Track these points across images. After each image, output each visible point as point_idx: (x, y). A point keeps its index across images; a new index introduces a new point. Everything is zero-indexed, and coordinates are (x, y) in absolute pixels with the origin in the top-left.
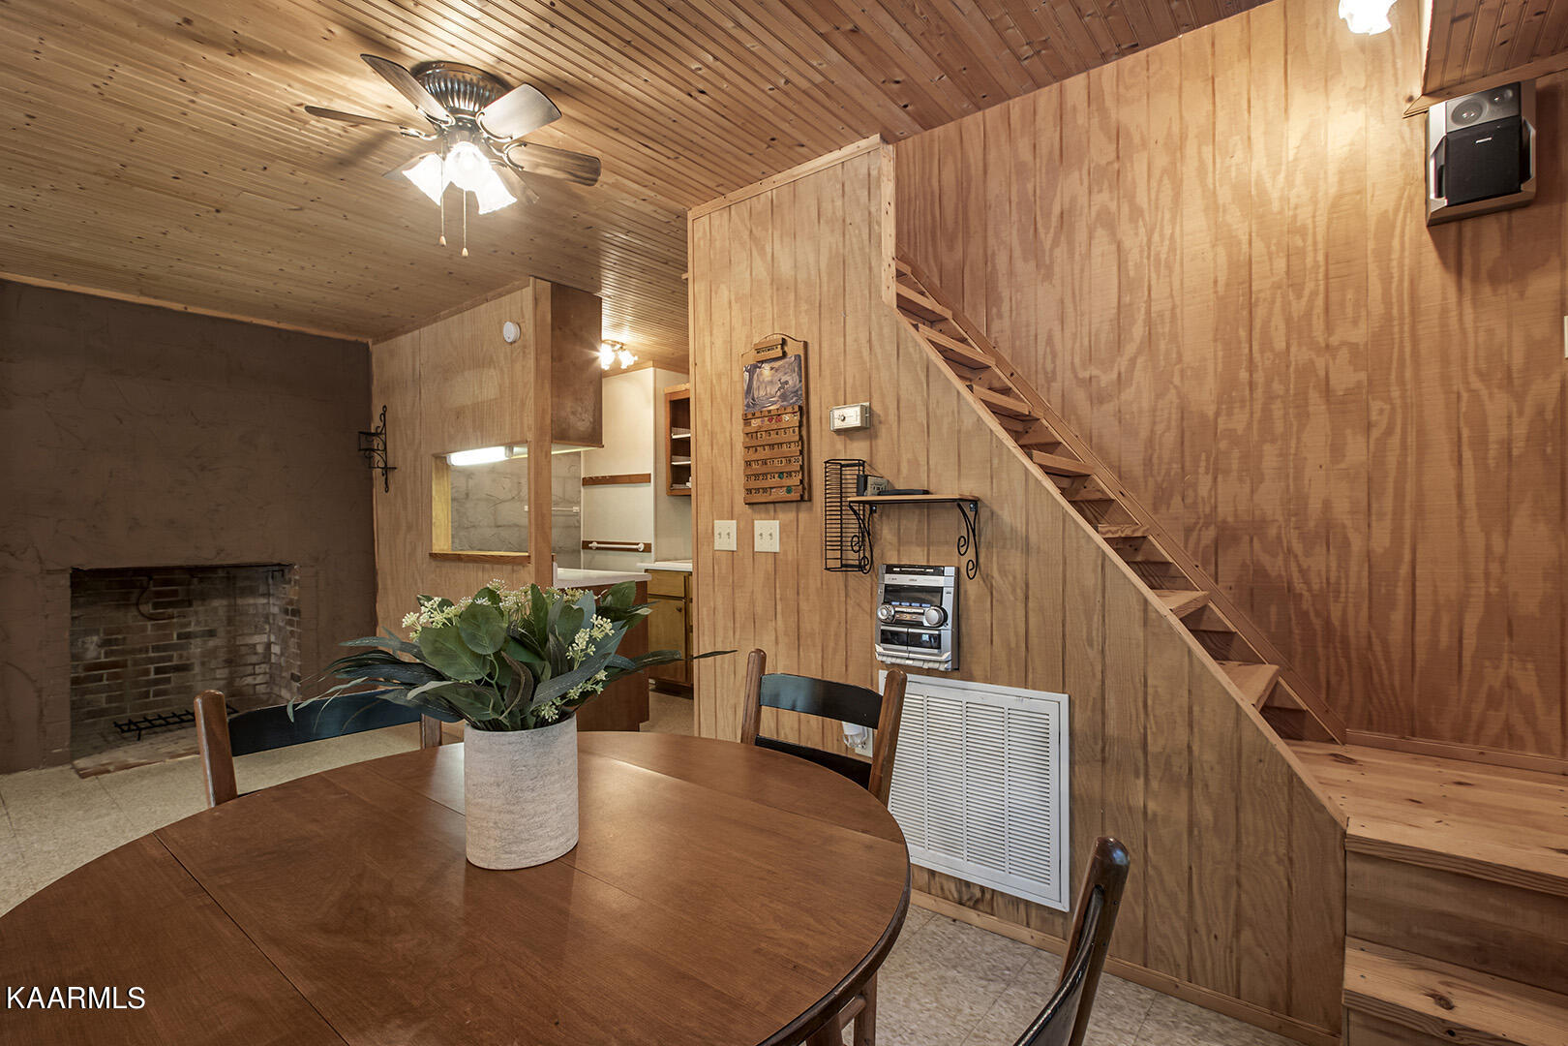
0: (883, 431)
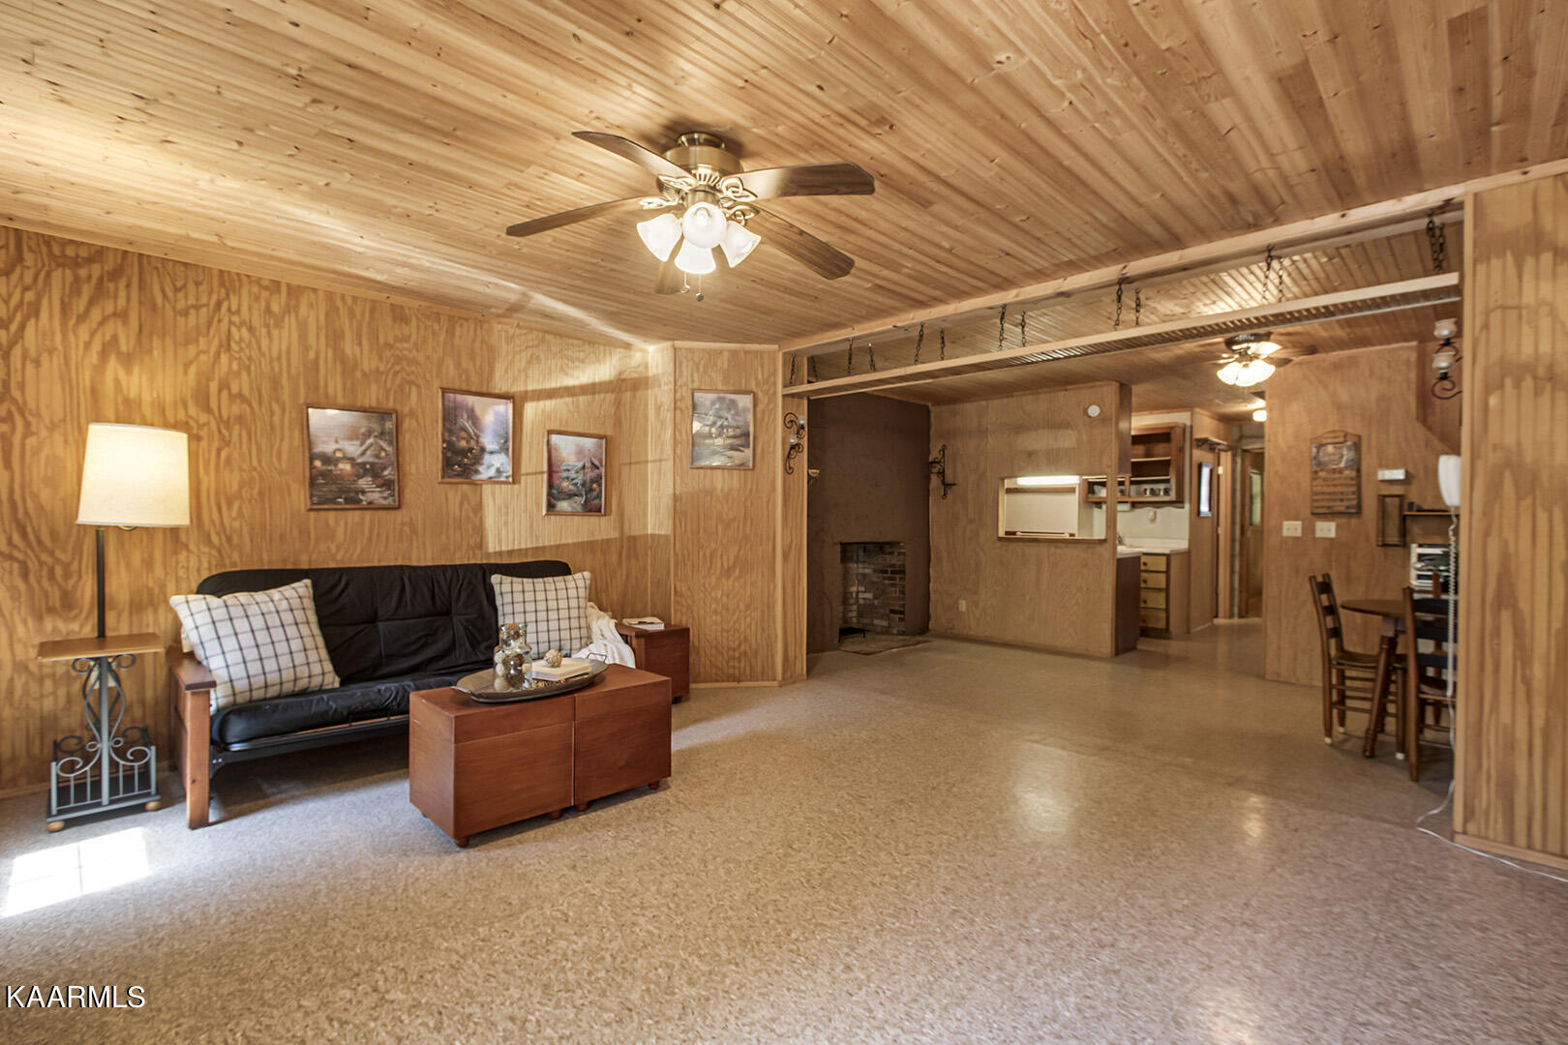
0: (1414, 481)
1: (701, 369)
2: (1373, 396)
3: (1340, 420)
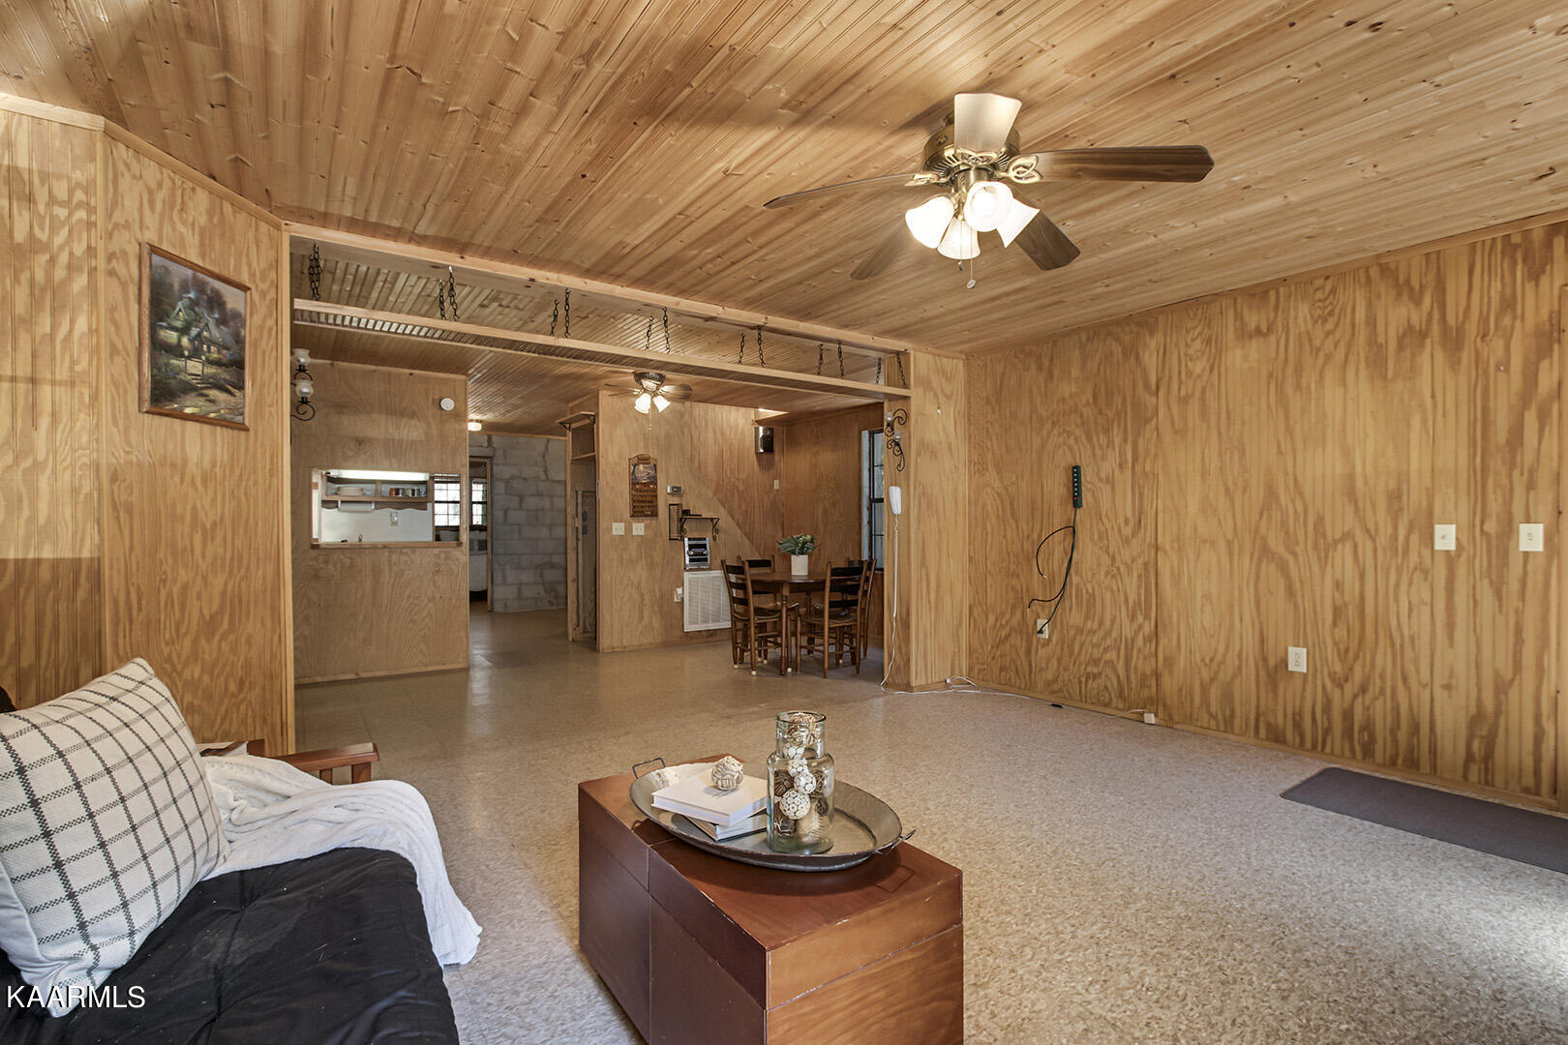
0: (684, 495)
1: (159, 206)
2: (663, 433)
3: (646, 447)
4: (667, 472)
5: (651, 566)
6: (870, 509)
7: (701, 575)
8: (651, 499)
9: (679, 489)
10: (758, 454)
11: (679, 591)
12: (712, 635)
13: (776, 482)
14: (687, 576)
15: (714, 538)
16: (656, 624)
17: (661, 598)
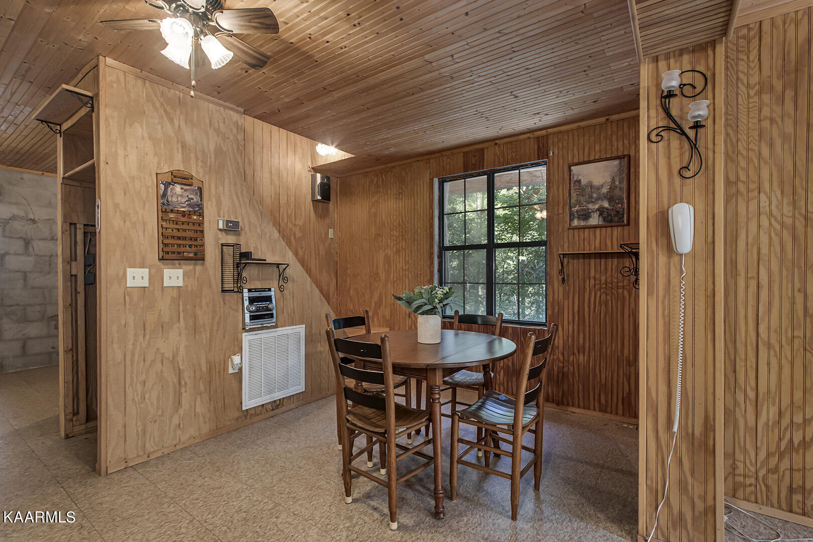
0: (243, 233)
2: (212, 147)
3: (186, 160)
4: (219, 203)
5: (195, 329)
6: (440, 256)
7: (264, 335)
8: (194, 235)
9: (236, 224)
10: (315, 201)
11: (236, 359)
12: (277, 407)
13: (331, 231)
14: (246, 338)
15: (281, 289)
16: (200, 408)
17: (210, 370)
